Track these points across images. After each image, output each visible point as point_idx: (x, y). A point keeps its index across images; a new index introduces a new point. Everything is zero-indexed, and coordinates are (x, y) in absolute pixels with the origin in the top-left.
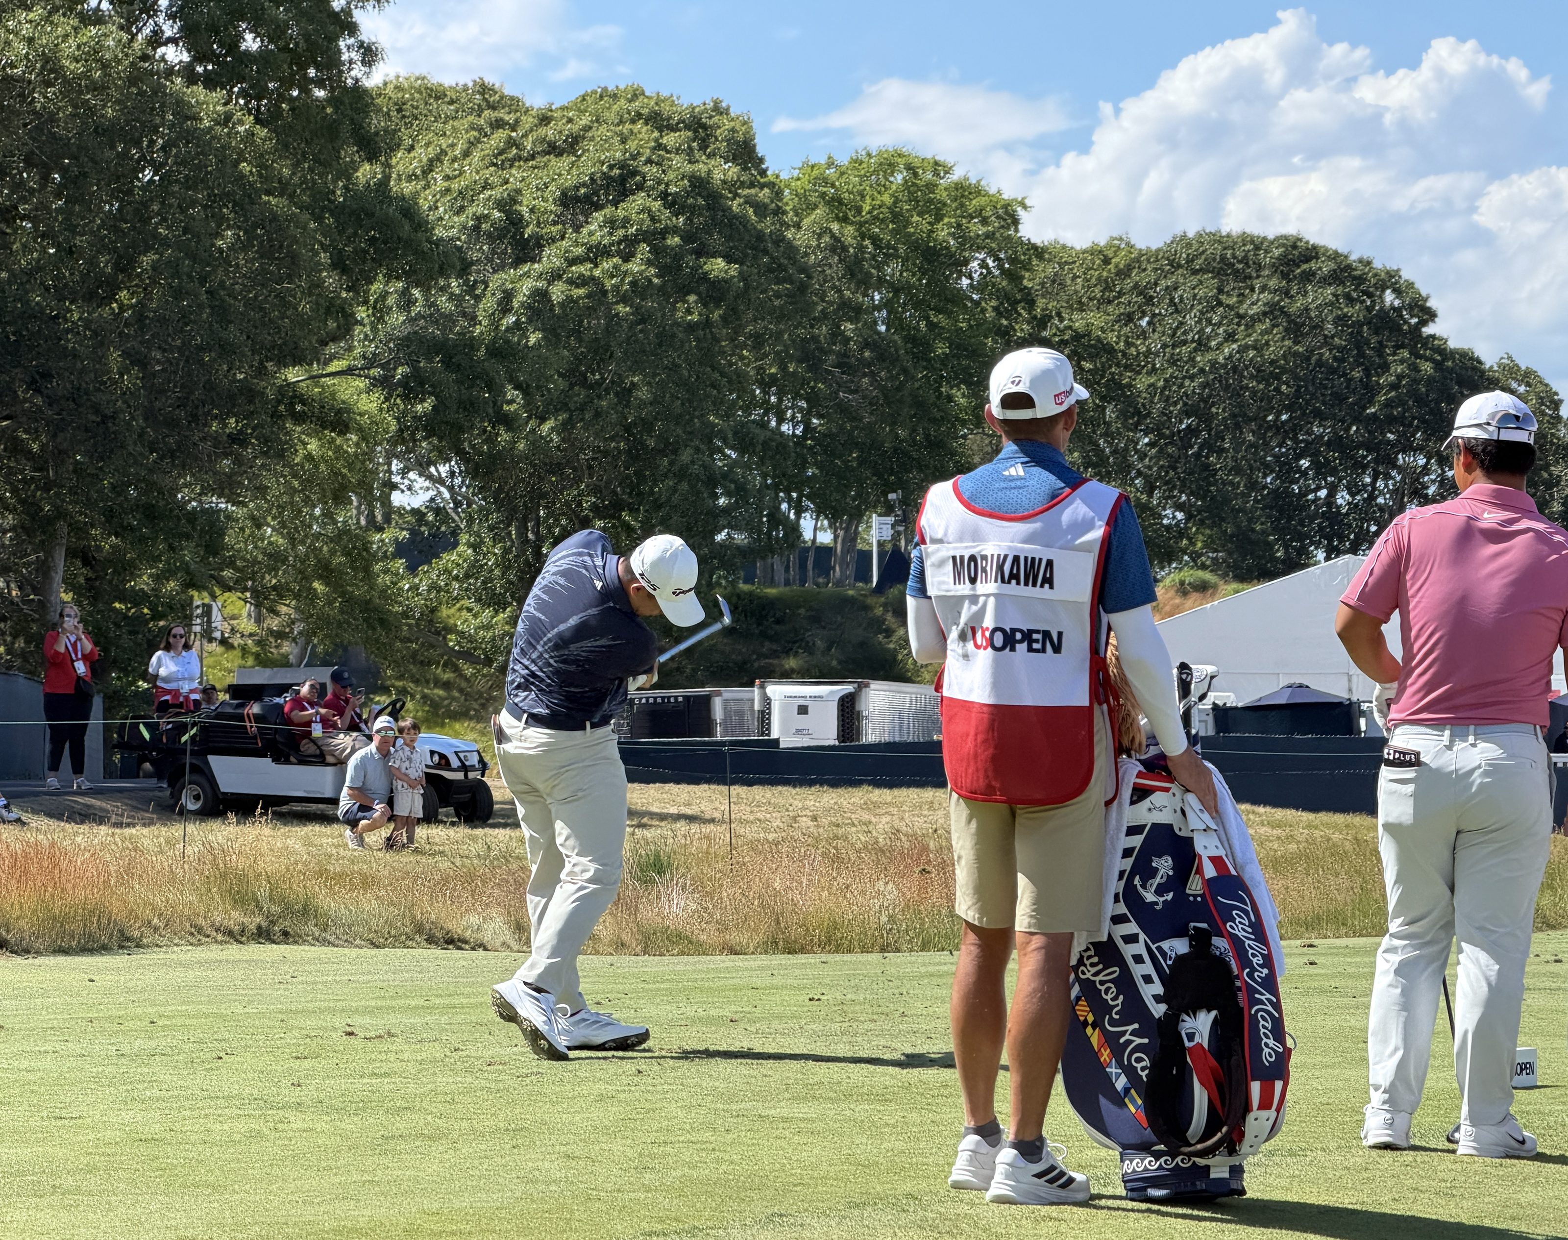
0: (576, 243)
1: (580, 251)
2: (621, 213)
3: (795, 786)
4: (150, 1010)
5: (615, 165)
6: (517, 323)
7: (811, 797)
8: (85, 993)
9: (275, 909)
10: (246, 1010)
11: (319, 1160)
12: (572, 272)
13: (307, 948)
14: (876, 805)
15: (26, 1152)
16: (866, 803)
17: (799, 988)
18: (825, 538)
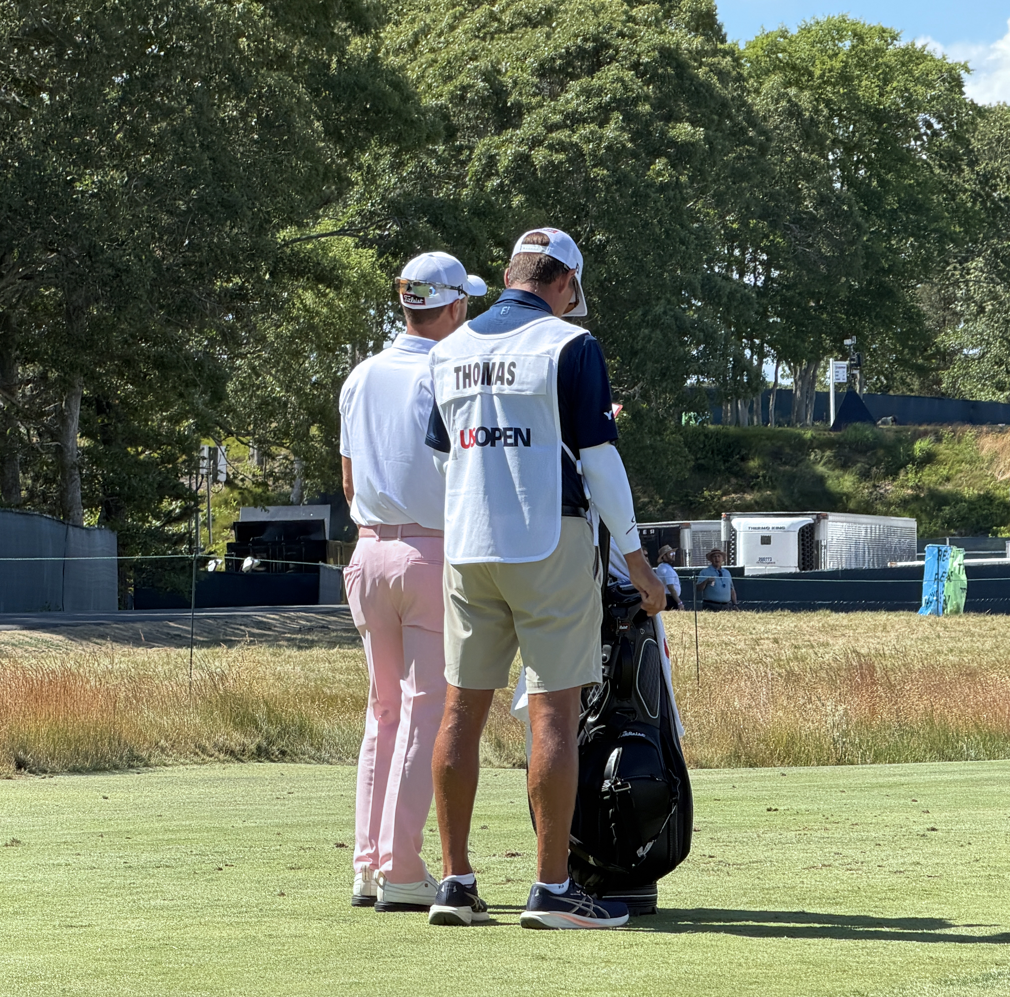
0: (554, 111)
1: (558, 118)
2: (596, 82)
3: (758, 612)
4: (157, 825)
5: (589, 39)
6: (501, 185)
7: (773, 621)
8: (96, 810)
9: (274, 731)
10: (246, 824)
11: (309, 964)
12: (552, 138)
13: (303, 766)
14: (833, 628)
15: (38, 959)
16: (823, 626)
17: (759, 799)
18: (787, 382)
